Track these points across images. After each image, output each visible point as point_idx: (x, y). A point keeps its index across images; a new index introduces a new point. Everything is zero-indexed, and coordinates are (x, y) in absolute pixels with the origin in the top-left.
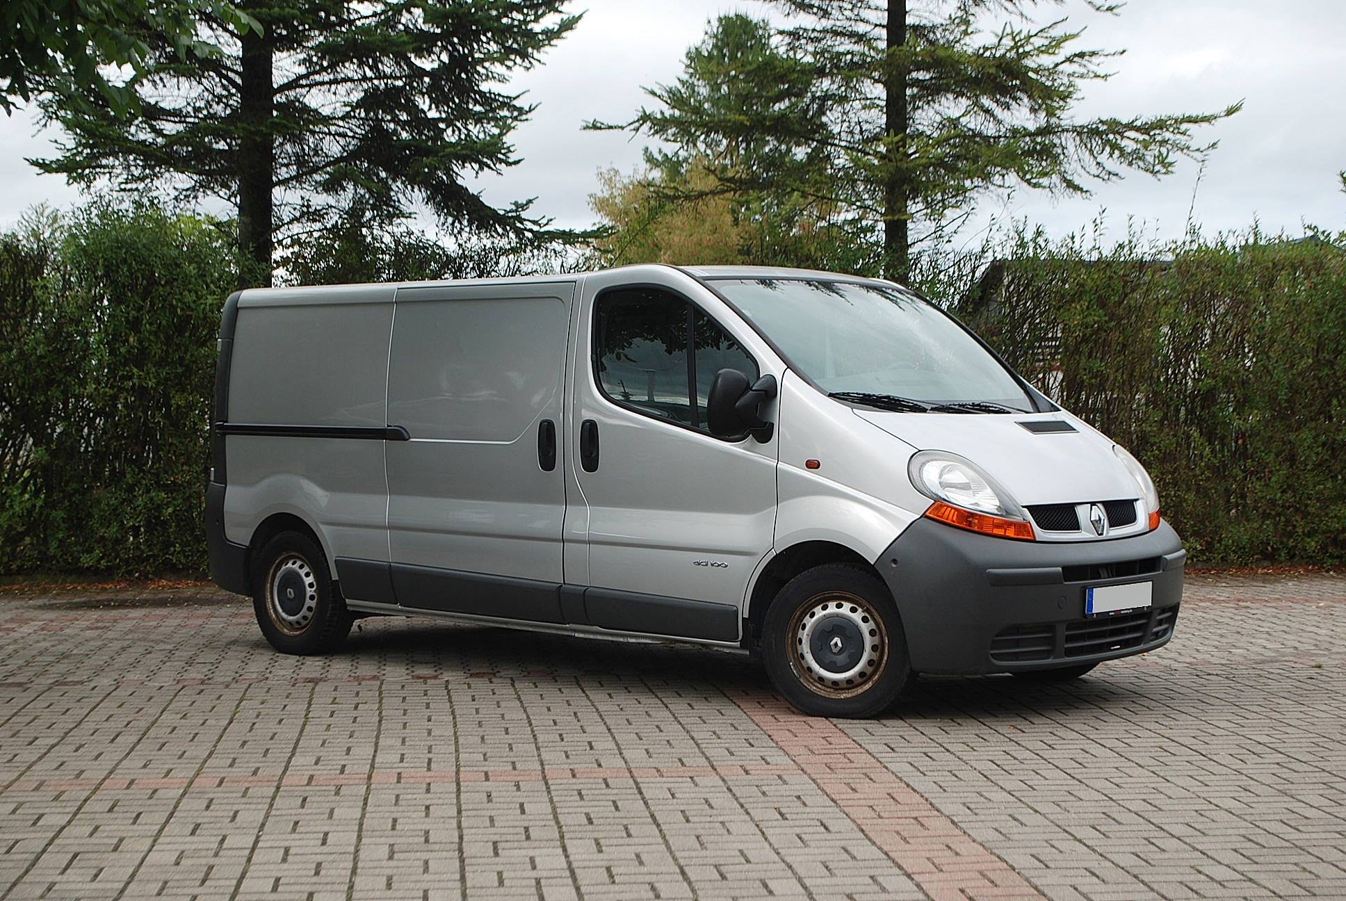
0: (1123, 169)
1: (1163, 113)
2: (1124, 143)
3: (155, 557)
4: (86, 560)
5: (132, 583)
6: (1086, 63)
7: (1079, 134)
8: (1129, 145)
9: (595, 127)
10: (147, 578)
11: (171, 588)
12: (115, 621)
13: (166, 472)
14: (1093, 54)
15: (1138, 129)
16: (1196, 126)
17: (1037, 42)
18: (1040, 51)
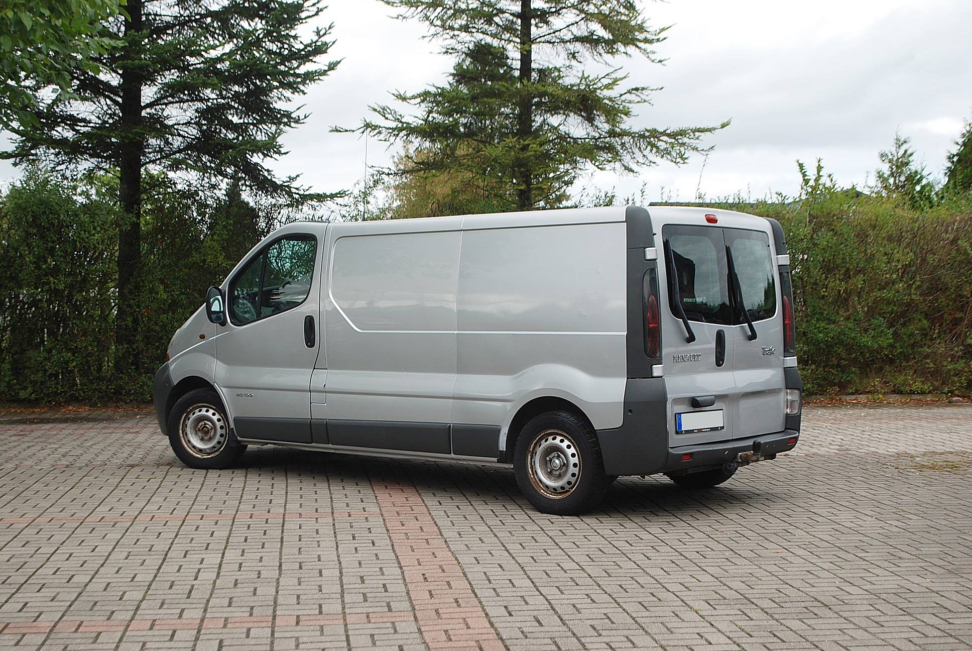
0: (658, 160)
1: (683, 126)
2: (660, 143)
3: (65, 392)
4: (23, 394)
5: (51, 408)
6: (640, 94)
7: (633, 137)
8: (662, 145)
9: (337, 131)
10: (60, 404)
11: (75, 411)
12: (32, 431)
13: (71, 341)
14: (643, 89)
15: (669, 135)
16: (702, 134)
17: (605, 81)
18: (607, 87)
